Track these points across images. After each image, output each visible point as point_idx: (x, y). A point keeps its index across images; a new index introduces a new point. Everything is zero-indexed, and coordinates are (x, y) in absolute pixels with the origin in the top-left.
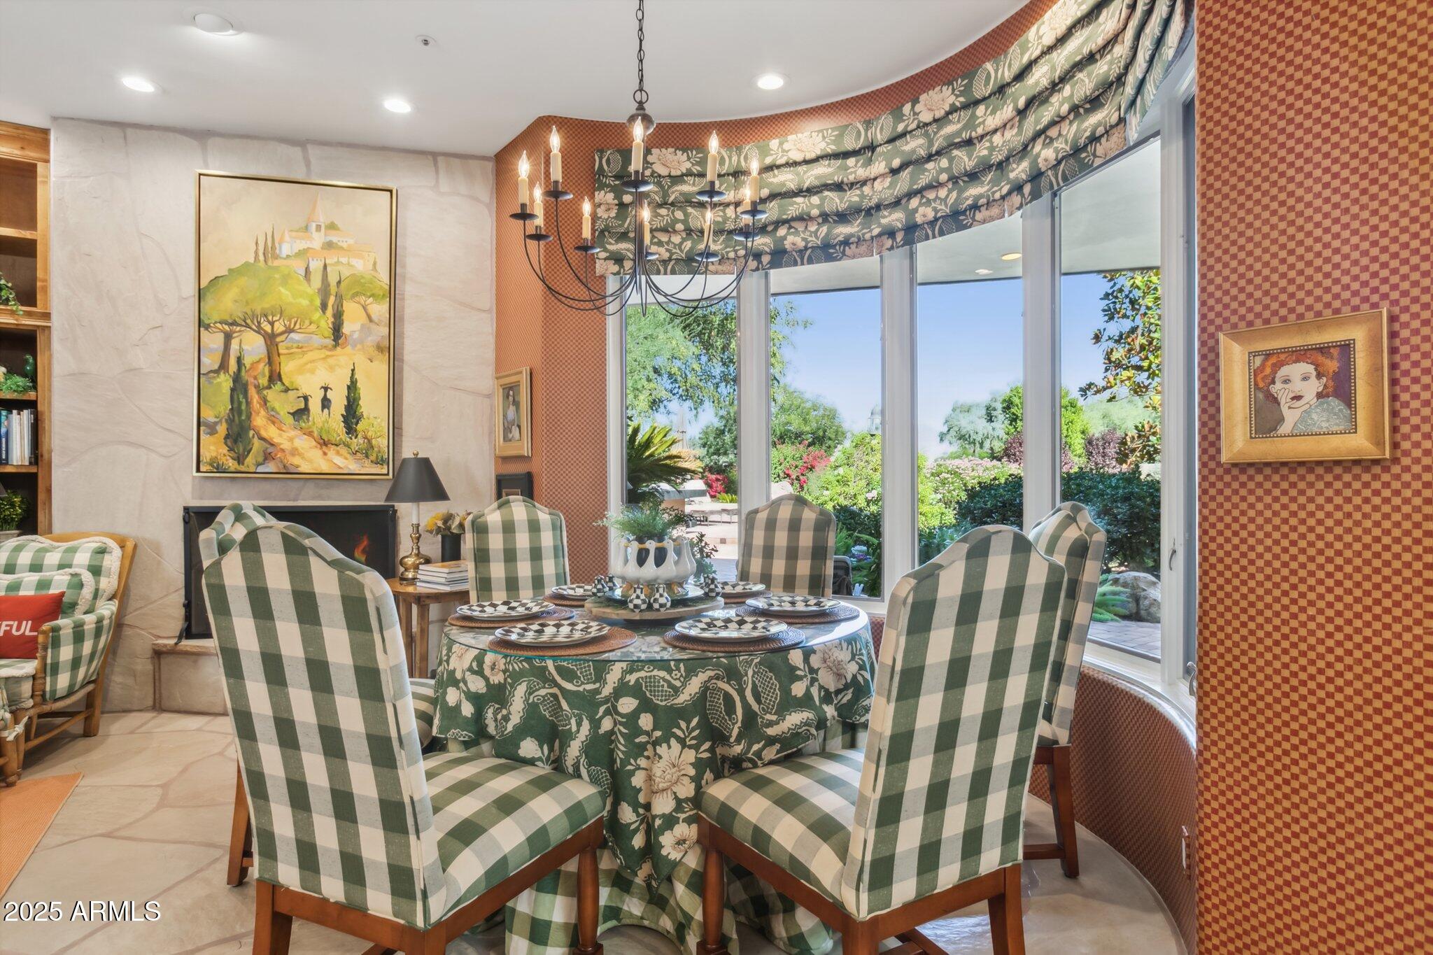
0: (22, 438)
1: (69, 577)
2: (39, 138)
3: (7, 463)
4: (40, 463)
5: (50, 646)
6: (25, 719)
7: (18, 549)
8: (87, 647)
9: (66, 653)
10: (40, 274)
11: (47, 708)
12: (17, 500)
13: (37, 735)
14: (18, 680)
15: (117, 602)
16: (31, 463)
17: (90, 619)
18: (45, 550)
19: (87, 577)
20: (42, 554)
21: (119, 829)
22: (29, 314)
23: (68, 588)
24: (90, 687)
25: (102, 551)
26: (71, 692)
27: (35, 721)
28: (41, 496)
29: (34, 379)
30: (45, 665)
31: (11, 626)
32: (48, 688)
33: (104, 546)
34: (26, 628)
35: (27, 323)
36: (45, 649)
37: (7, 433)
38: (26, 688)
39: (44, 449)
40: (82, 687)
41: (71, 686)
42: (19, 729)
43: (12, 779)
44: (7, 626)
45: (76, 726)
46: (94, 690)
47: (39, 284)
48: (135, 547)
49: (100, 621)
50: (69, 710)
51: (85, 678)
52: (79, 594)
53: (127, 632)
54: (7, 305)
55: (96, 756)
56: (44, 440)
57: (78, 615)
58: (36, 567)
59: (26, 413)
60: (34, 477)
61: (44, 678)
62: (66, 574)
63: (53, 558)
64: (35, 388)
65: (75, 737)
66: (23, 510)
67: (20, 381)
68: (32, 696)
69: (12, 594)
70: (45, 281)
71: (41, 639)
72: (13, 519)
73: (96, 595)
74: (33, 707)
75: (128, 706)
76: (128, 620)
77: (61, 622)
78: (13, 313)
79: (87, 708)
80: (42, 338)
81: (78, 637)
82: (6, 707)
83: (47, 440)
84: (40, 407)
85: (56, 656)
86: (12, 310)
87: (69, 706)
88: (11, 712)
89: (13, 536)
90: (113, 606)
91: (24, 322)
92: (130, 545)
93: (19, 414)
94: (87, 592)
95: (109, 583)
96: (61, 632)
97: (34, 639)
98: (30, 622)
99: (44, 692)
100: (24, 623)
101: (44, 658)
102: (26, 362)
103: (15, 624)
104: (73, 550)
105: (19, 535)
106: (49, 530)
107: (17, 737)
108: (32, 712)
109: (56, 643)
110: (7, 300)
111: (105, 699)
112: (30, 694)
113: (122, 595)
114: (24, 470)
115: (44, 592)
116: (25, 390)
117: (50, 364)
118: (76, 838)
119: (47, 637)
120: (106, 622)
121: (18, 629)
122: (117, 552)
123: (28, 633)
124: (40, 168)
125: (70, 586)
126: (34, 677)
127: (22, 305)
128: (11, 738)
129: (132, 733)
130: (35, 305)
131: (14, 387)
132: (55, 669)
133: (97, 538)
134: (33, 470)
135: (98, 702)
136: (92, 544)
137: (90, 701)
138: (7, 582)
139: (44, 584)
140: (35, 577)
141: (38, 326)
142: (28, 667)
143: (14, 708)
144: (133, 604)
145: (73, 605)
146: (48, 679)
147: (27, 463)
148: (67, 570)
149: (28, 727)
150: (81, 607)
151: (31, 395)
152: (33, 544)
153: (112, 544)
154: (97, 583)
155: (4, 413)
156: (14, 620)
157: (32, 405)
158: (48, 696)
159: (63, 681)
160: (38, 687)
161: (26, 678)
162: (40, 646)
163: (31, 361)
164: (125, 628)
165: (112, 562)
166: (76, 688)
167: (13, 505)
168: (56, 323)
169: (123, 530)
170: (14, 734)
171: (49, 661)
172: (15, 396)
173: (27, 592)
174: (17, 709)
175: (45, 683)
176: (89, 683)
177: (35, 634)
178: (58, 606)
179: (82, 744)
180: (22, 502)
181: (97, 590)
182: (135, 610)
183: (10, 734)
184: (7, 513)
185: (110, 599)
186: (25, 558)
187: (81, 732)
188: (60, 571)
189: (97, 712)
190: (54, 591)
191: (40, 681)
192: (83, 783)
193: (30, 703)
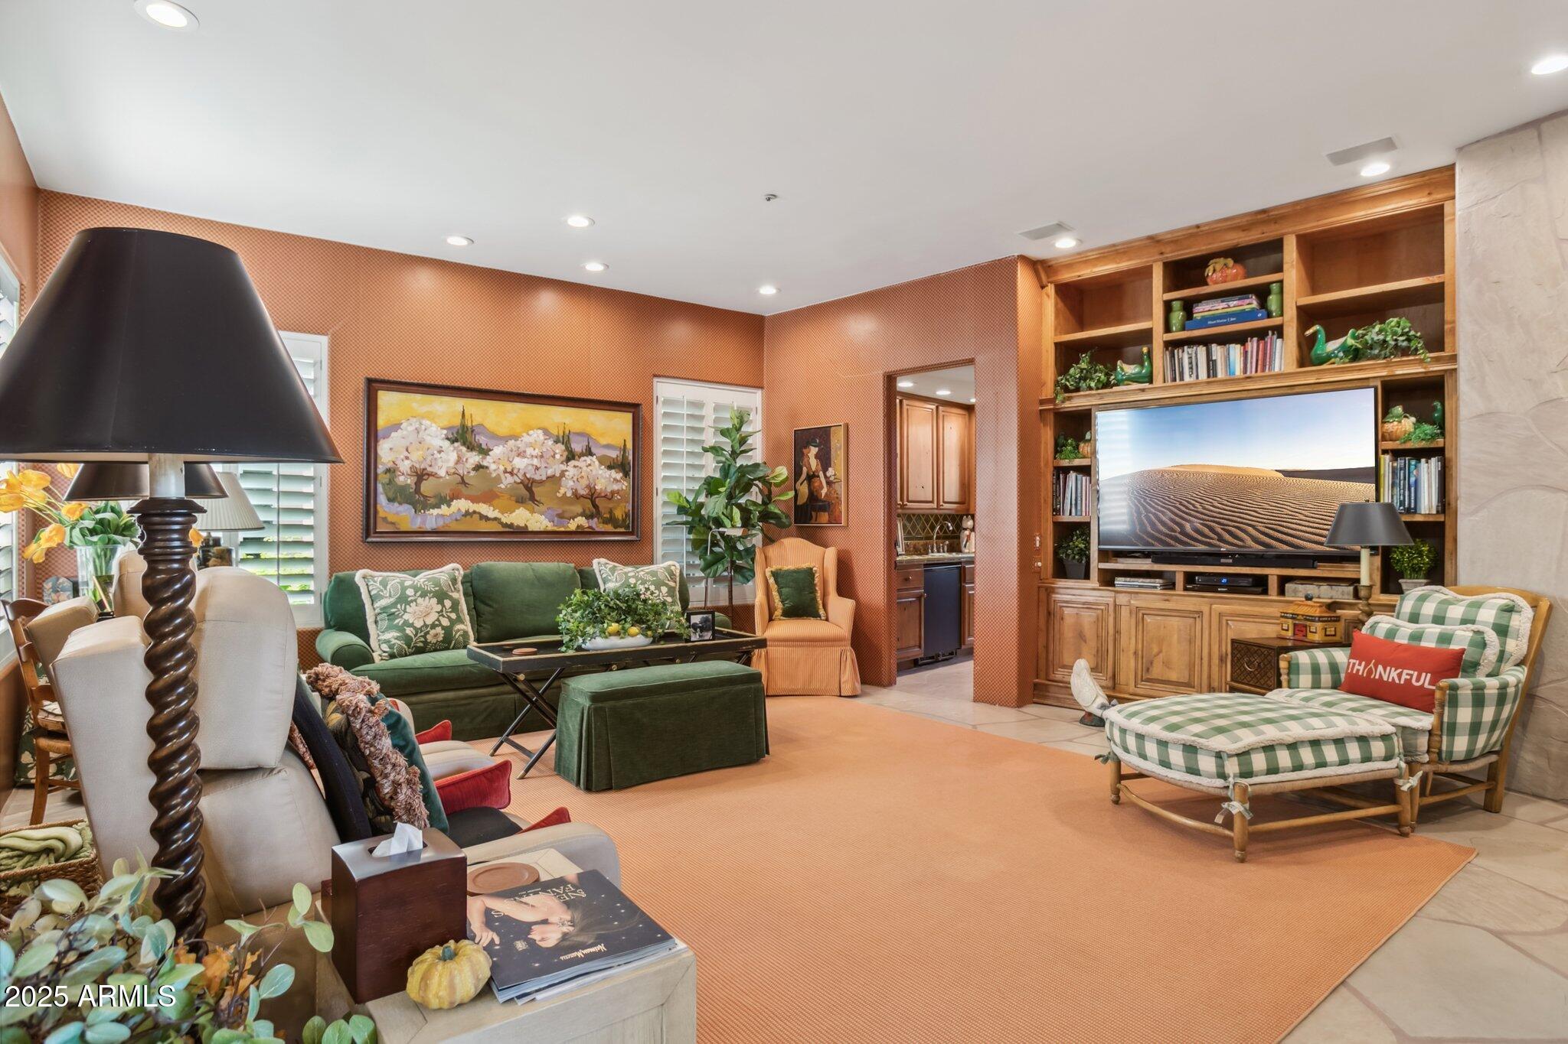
0: (1430, 486)
1: (1471, 634)
2: (1445, 177)
3: (1415, 513)
4: (1447, 512)
5: (1447, 704)
6: (1420, 774)
7: (1423, 599)
8: (1488, 714)
9: (1465, 715)
10: (1448, 316)
11: (1443, 768)
12: (1425, 549)
13: (1433, 793)
14: (1415, 732)
15: (1526, 669)
16: (1438, 512)
17: (1492, 684)
18: (1447, 603)
19: (1491, 636)
20: (1446, 606)
21: (1510, 933)
22: (1437, 360)
23: (1469, 645)
24: (1493, 758)
25: (1510, 610)
26: (1469, 758)
27: (1431, 777)
28: (1448, 546)
29: (1442, 427)
30: (1442, 723)
31: (1411, 675)
32: (1444, 748)
33: (1511, 603)
34: (1425, 681)
35: (1435, 369)
36: (1442, 706)
37: (1416, 482)
38: (1423, 742)
39: (1451, 496)
40: (1483, 755)
41: (1470, 751)
42: (1414, 781)
43: (1407, 829)
44: (1407, 674)
45: (1477, 795)
46: (1497, 762)
47: (1447, 327)
48: (1551, 608)
49: (1503, 687)
50: (1471, 776)
51: (1485, 747)
52: (1482, 654)
53: (1540, 705)
54: (1416, 355)
55: (1496, 836)
56: (1451, 487)
57: (1481, 678)
58: (1439, 619)
59: (1433, 460)
60: (1441, 526)
61: (1441, 736)
62: (1467, 630)
63: (1456, 612)
64: (1443, 434)
65: (1475, 807)
66: (1431, 560)
67: (1428, 428)
68: (1428, 752)
69: (1414, 643)
70: (1454, 322)
71: (1438, 695)
72: (1420, 568)
73: (1502, 657)
74: (1428, 763)
75: (1540, 792)
76: (1542, 691)
77: (1460, 681)
78: (1422, 361)
79: (1488, 780)
80: (1450, 381)
81: (1479, 700)
82: (1402, 756)
83: (1454, 486)
84: (1448, 454)
85: (1454, 716)
86: (1420, 359)
87: (1471, 771)
88: (1407, 762)
89: (1420, 585)
90: (1522, 674)
91: (1431, 369)
92: (1544, 606)
93: (1427, 462)
94: (1491, 654)
95: (1517, 646)
96: (1459, 692)
97: (1432, 693)
98: (1429, 675)
99: (1440, 750)
100: (1424, 674)
101: (1441, 715)
102: (1434, 409)
103: (1416, 673)
104: (1478, 605)
105: (1426, 584)
106: (1455, 583)
107: (1411, 789)
108: (1427, 768)
109: (1454, 702)
110: (1416, 350)
111: (1512, 774)
112: (1426, 748)
113: (1534, 660)
114: (1431, 519)
115: (1444, 646)
116: (1433, 437)
117: (1457, 408)
118: (1462, 921)
119: (1444, 694)
120: (1511, 690)
121: (1418, 680)
122: (1528, 612)
123: (1426, 685)
124: (1447, 209)
125: (1472, 643)
126: (1430, 732)
127: (1430, 352)
128: (1405, 788)
129: (1542, 824)
130: (1443, 350)
131: (1422, 436)
132: (1452, 729)
133: (1504, 595)
134: (1441, 518)
135: (1502, 777)
136: (1500, 600)
137: (1492, 771)
138: (1410, 631)
139: (1446, 638)
140: (1437, 629)
141: (1446, 371)
142: (1425, 721)
143: (1410, 759)
144: (1548, 675)
145: (1475, 666)
146: (1445, 738)
147: (1434, 512)
148: (1469, 625)
149: (1423, 780)
150: (1484, 669)
151: (1440, 443)
152: (1437, 595)
153: (1521, 602)
154: (1503, 644)
155: (1413, 462)
156: (1414, 671)
157: (1439, 452)
158: (1444, 755)
159: (1461, 744)
160: (1433, 744)
161: (1423, 731)
162: (1436, 702)
163: (1439, 407)
164: (1537, 701)
165: (1522, 622)
166: (1476, 754)
167: (1420, 554)
168: (1464, 364)
169: (1536, 586)
170: (1408, 785)
171: (1446, 719)
172: (1423, 444)
173: (1429, 643)
174: (1413, 761)
175: (1441, 741)
176: (1490, 753)
177: (1434, 688)
178: (1456, 664)
179: (1483, 817)
180: (1429, 551)
181: (1502, 653)
182: (1550, 682)
183: (1404, 784)
184: (1415, 561)
185: (1518, 665)
186: (1429, 609)
187: (1482, 804)
188: (1463, 627)
189: (1501, 788)
190: (1455, 646)
191: (1437, 739)
192: (1476, 861)
193: (1426, 758)
